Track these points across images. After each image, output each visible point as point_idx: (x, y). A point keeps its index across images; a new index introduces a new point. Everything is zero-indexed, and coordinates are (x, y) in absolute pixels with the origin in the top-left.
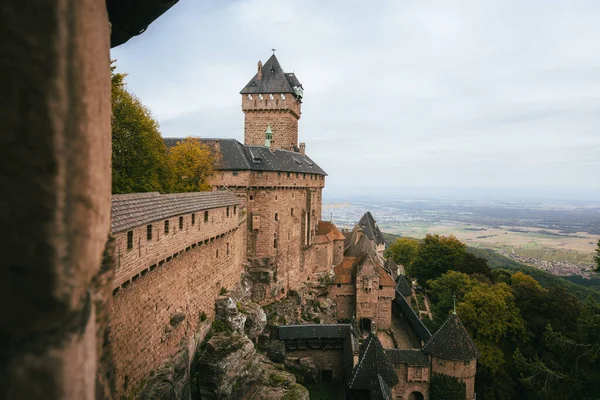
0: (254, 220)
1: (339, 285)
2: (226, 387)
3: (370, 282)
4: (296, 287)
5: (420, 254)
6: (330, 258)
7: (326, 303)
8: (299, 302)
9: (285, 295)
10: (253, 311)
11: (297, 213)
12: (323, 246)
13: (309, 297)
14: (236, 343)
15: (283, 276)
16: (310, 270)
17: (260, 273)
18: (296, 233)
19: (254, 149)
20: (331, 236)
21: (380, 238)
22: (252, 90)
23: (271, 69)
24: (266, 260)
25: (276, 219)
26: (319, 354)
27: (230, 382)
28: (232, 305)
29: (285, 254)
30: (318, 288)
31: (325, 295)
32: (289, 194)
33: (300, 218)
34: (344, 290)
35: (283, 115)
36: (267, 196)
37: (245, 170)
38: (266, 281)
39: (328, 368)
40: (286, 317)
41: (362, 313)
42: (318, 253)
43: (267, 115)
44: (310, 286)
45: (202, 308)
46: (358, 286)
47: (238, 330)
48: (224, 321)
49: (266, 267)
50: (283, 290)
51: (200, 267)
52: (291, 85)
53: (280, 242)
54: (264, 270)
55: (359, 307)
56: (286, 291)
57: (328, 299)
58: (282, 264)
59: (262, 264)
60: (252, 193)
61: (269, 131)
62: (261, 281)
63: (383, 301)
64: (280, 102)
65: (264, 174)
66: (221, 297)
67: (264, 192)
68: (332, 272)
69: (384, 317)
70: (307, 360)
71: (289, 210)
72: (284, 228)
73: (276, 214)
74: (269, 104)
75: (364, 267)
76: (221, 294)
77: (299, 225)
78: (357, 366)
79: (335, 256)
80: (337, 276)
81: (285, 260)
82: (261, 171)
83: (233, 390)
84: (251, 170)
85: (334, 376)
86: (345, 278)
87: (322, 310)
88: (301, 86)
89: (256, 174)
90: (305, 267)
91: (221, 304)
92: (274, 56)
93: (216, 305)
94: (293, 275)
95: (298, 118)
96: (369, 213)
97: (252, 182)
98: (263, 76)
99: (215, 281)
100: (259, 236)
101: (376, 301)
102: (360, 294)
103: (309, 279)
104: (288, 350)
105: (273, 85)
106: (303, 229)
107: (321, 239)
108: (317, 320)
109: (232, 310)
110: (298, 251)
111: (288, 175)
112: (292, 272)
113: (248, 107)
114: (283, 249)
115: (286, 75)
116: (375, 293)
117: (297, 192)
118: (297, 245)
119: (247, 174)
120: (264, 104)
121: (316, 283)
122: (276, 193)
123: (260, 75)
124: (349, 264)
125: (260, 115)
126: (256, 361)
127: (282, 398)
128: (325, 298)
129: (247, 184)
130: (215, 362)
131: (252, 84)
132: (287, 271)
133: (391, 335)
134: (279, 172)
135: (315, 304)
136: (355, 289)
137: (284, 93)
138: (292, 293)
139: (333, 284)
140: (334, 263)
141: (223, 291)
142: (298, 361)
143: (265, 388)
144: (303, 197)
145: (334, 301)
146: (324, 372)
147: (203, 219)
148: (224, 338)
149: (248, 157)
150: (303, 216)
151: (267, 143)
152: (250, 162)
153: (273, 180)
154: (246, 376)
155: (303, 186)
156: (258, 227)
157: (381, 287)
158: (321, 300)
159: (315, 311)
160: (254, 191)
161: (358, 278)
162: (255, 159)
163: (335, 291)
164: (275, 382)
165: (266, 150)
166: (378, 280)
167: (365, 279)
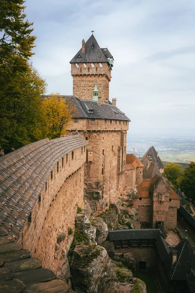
0: (89, 155)
1: (140, 199)
2: (94, 287)
3: (163, 197)
4: (114, 202)
5: (186, 175)
6: (134, 180)
7: (132, 211)
8: (117, 212)
9: (108, 208)
10: (99, 224)
11: (116, 149)
12: (130, 172)
13: (122, 208)
14: (94, 250)
15: (107, 194)
16: (122, 189)
17: (93, 193)
18: (115, 163)
19: (88, 103)
20: (135, 164)
21: (161, 164)
22: (78, 60)
23: (91, 45)
24: (97, 184)
25: (103, 154)
26: (137, 250)
27: (96, 283)
28: (87, 221)
29: (108, 179)
30: (127, 201)
31: (131, 205)
32: (111, 135)
33: (117, 152)
34: (144, 202)
35: (101, 78)
36: (98, 137)
37: (83, 118)
38: (98, 198)
39: (143, 260)
40: (112, 224)
41: (157, 218)
42: (127, 177)
43: (89, 78)
44: (123, 200)
45: (69, 225)
46: (155, 199)
47: (92, 239)
48: (82, 233)
49: (97, 188)
50: (107, 204)
51: (68, 194)
52: (105, 57)
53: (105, 170)
54: (96, 191)
55: (155, 214)
56: (109, 204)
57: (133, 209)
58: (106, 186)
59: (94, 186)
60: (87, 135)
61: (96, 90)
62: (94, 198)
63: (171, 210)
64: (98, 69)
65: (96, 121)
66: (79, 215)
67: (95, 134)
68: (135, 190)
69: (172, 220)
70: (128, 254)
71: (111, 147)
72: (108, 159)
73: (103, 150)
74: (91, 70)
75: (159, 186)
76: (78, 213)
77: (116, 157)
78: (175, 263)
79: (137, 178)
80: (139, 193)
81: (108, 183)
82: (93, 119)
83: (99, 289)
84: (87, 118)
85: (148, 265)
86: (145, 194)
87: (130, 216)
88: (112, 57)
89: (90, 121)
90: (119, 187)
91: (79, 221)
92: (92, 36)
93: (76, 221)
94: (113, 194)
95: (109, 80)
96: (153, 147)
97: (87, 127)
98: (86, 50)
99: (75, 203)
100: (92, 166)
101: (167, 210)
102: (155, 205)
103: (121, 195)
104: (116, 248)
105: (93, 57)
106: (119, 160)
107: (129, 167)
108: (128, 225)
109: (87, 224)
110: (115, 176)
111: (111, 122)
112: (112, 191)
113: (75, 72)
114: (107, 175)
115: (102, 49)
116: (167, 205)
117: (115, 134)
118: (115, 172)
119: (85, 121)
120: (87, 70)
121: (126, 198)
122: (103, 135)
123: (84, 49)
124: (147, 184)
125: (84, 78)
126: (109, 264)
127: (131, 291)
128: (131, 208)
129: (85, 129)
130: (84, 267)
131: (78, 56)
132: (109, 190)
133: (178, 233)
134: (106, 120)
135: (125, 212)
136: (152, 202)
137: (101, 63)
138: (113, 206)
139: (136, 198)
140: (137, 183)
141: (79, 210)
142: (122, 256)
143: (116, 283)
144: (119, 137)
145: (137, 210)
146: (141, 263)
147: (71, 158)
148: (85, 246)
149: (85, 109)
150: (119, 151)
151: (95, 99)
152: (86, 113)
153: (102, 126)
154: (105, 276)
155: (119, 130)
156: (92, 160)
157: (170, 200)
158: (129, 209)
159: (126, 217)
160: (89, 134)
161: (155, 194)
162: (90, 110)
163: (138, 203)
164: (121, 278)
165: (95, 103)
166: (168, 195)
167: (159, 195)
